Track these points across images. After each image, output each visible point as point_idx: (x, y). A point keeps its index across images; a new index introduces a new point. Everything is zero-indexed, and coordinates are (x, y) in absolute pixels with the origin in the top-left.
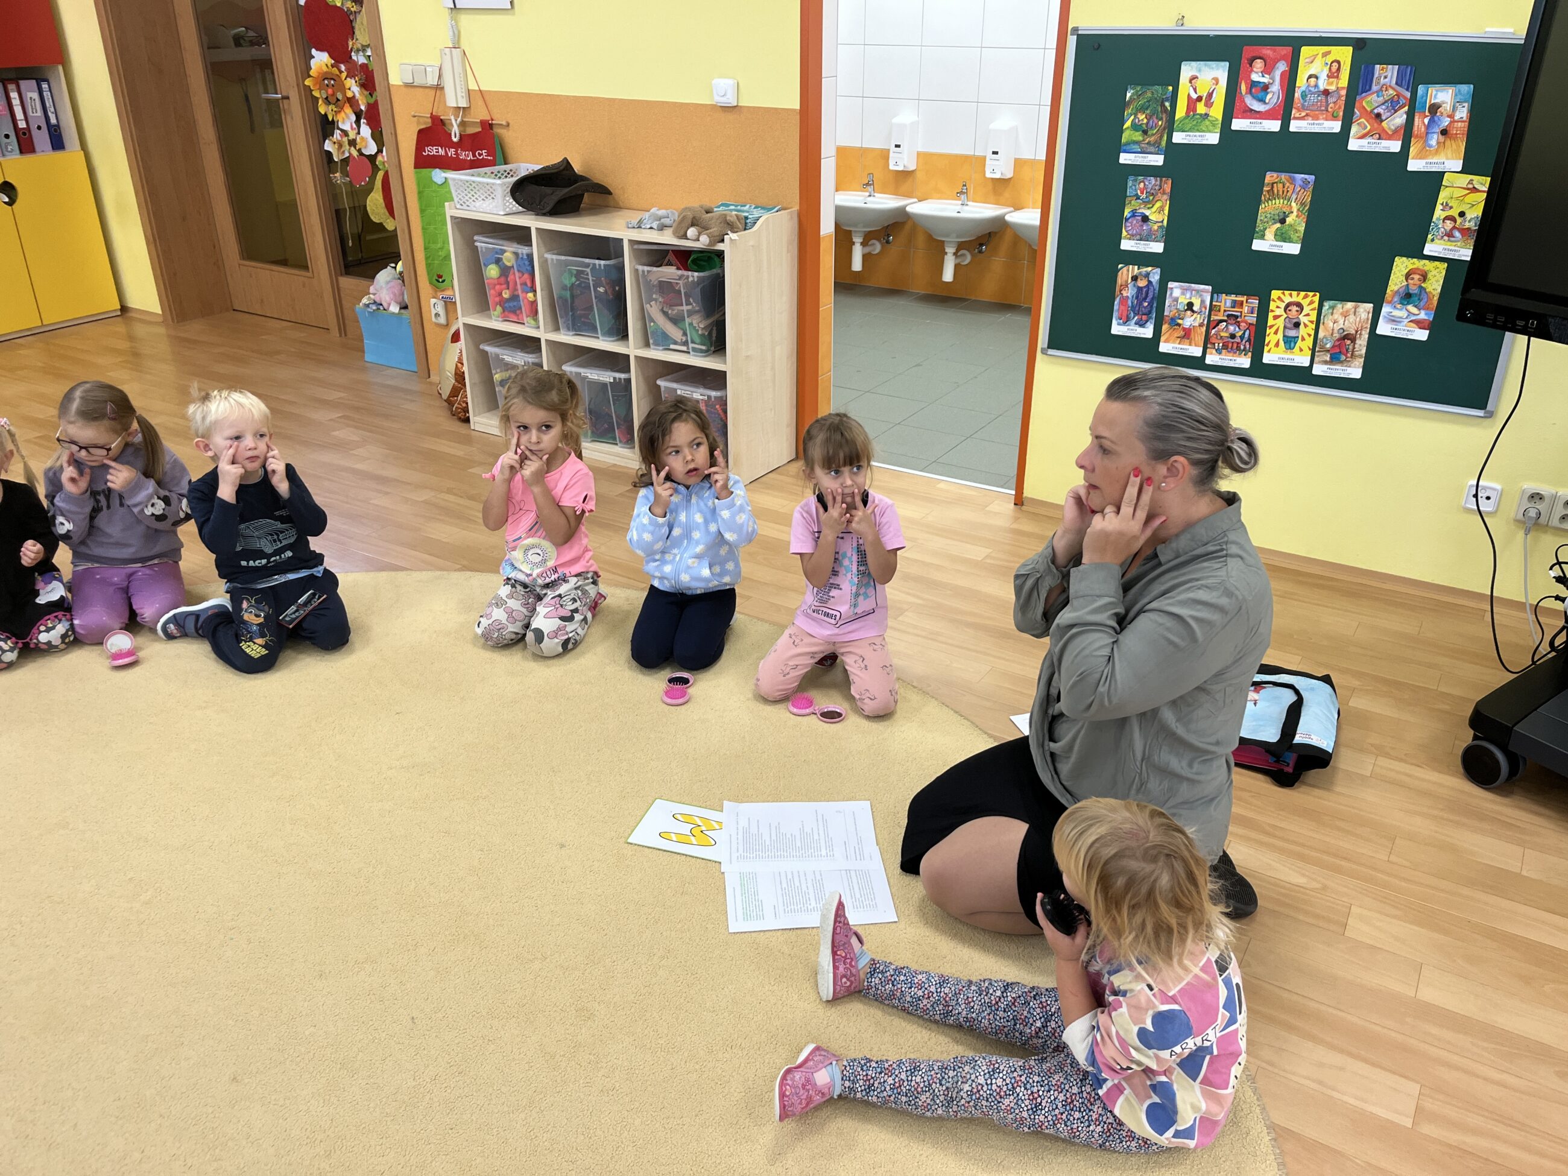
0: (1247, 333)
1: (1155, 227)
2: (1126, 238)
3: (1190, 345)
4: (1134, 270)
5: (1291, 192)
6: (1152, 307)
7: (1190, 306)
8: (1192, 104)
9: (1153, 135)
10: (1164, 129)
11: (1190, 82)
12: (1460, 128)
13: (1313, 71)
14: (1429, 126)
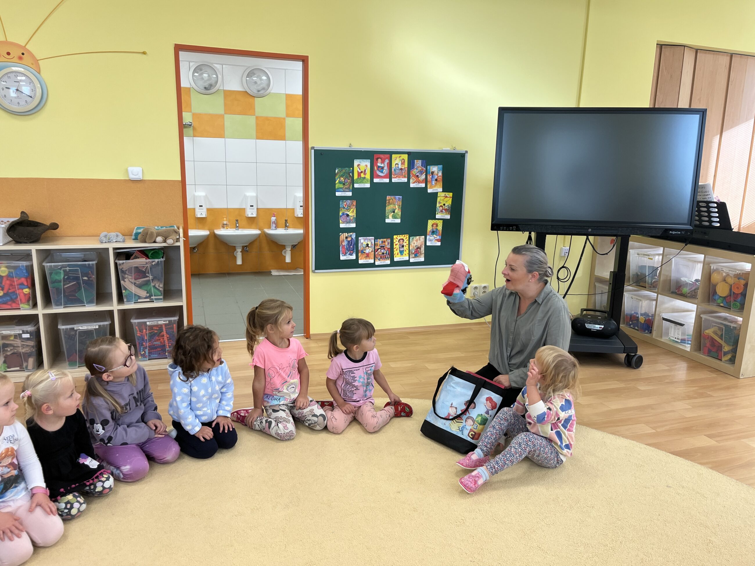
0: (388, 251)
2: (341, 223)
3: (369, 259)
5: (395, 202)
6: (354, 247)
7: (367, 245)
8: (359, 174)
9: (347, 185)
10: (351, 183)
11: (358, 166)
12: (440, 178)
13: (396, 162)
14: (432, 178)
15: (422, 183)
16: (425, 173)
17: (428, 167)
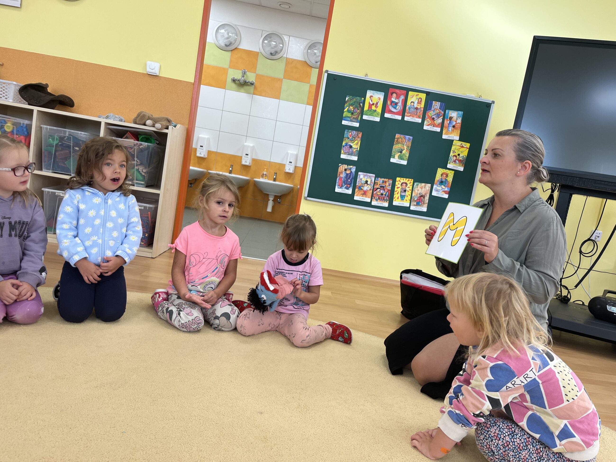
0: (387, 193)
1: (355, 150)
2: (343, 154)
3: (366, 197)
4: (345, 166)
5: (404, 142)
6: (352, 181)
7: (367, 182)
8: (370, 106)
9: (355, 115)
10: (360, 113)
11: (370, 97)
12: (459, 126)
13: (412, 101)
14: (449, 124)
15: (437, 126)
16: (442, 117)
17: (447, 111)
